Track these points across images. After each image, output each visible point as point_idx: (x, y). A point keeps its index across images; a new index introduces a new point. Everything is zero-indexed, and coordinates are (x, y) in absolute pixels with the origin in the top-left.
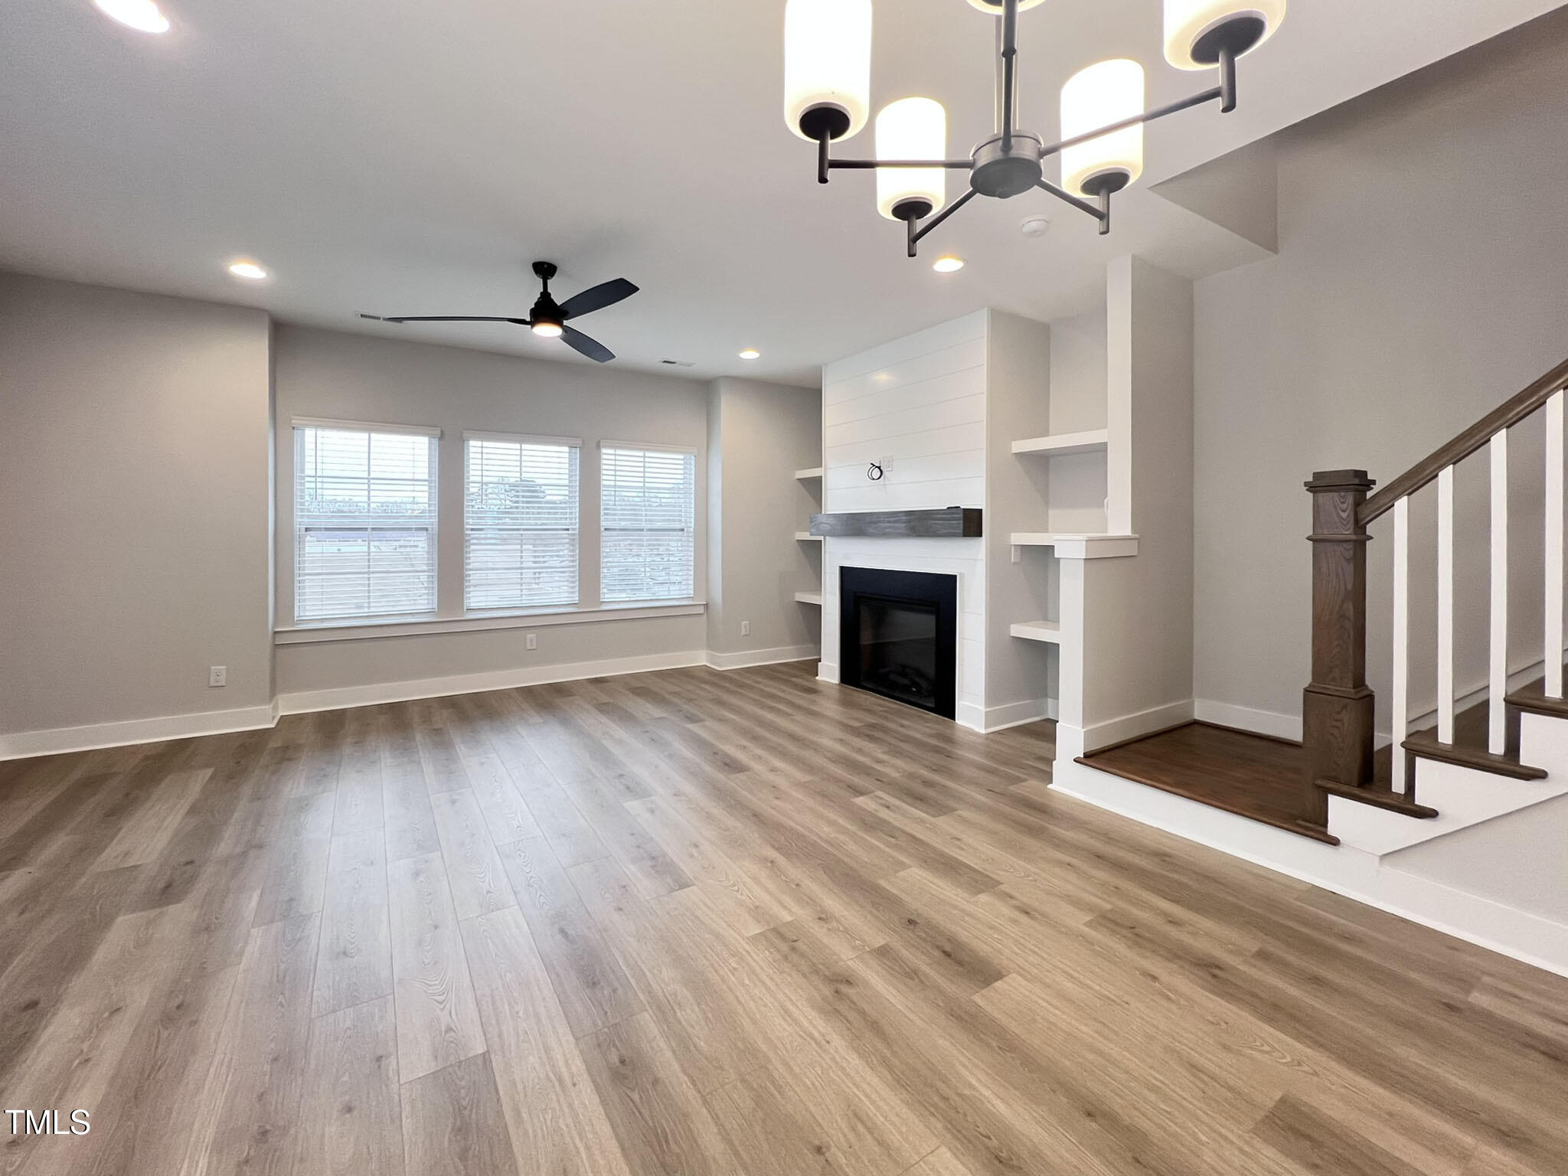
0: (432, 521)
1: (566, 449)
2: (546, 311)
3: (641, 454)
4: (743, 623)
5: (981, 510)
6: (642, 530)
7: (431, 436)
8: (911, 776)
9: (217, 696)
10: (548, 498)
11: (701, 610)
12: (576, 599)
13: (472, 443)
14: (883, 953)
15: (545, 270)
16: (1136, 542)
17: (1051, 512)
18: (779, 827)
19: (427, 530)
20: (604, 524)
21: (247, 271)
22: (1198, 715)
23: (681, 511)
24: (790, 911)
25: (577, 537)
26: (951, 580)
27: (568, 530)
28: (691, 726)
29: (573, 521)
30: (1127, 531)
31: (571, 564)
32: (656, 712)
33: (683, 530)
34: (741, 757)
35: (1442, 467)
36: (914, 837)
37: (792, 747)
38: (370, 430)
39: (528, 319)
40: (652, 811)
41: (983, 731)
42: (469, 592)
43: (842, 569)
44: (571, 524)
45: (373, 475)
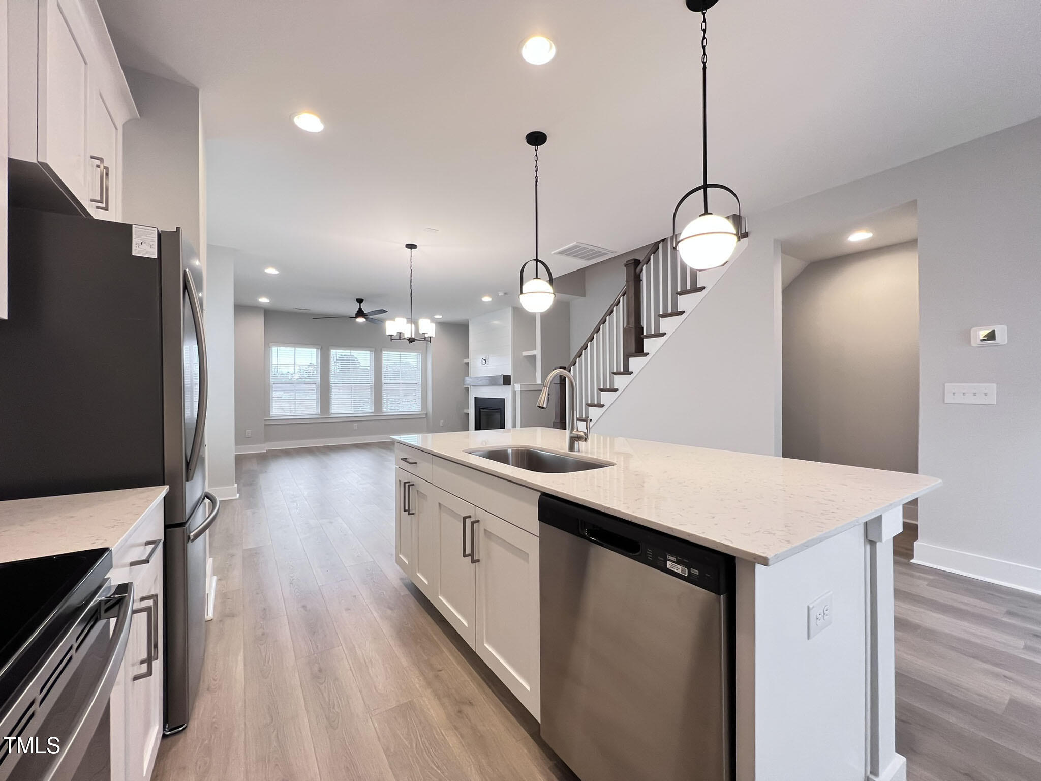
0: (318, 381)
1: (369, 352)
2: (360, 313)
3: (399, 353)
5: (510, 376)
6: (399, 384)
7: (317, 349)
9: (248, 441)
13: (332, 351)
15: (359, 301)
16: (542, 386)
19: (315, 384)
20: (384, 381)
21: (264, 300)
23: (415, 376)
25: (373, 387)
26: (503, 400)
27: (369, 384)
30: (540, 382)
31: (371, 397)
33: (416, 384)
38: (295, 347)
39: (355, 316)
42: (332, 407)
43: (475, 398)
44: (371, 381)
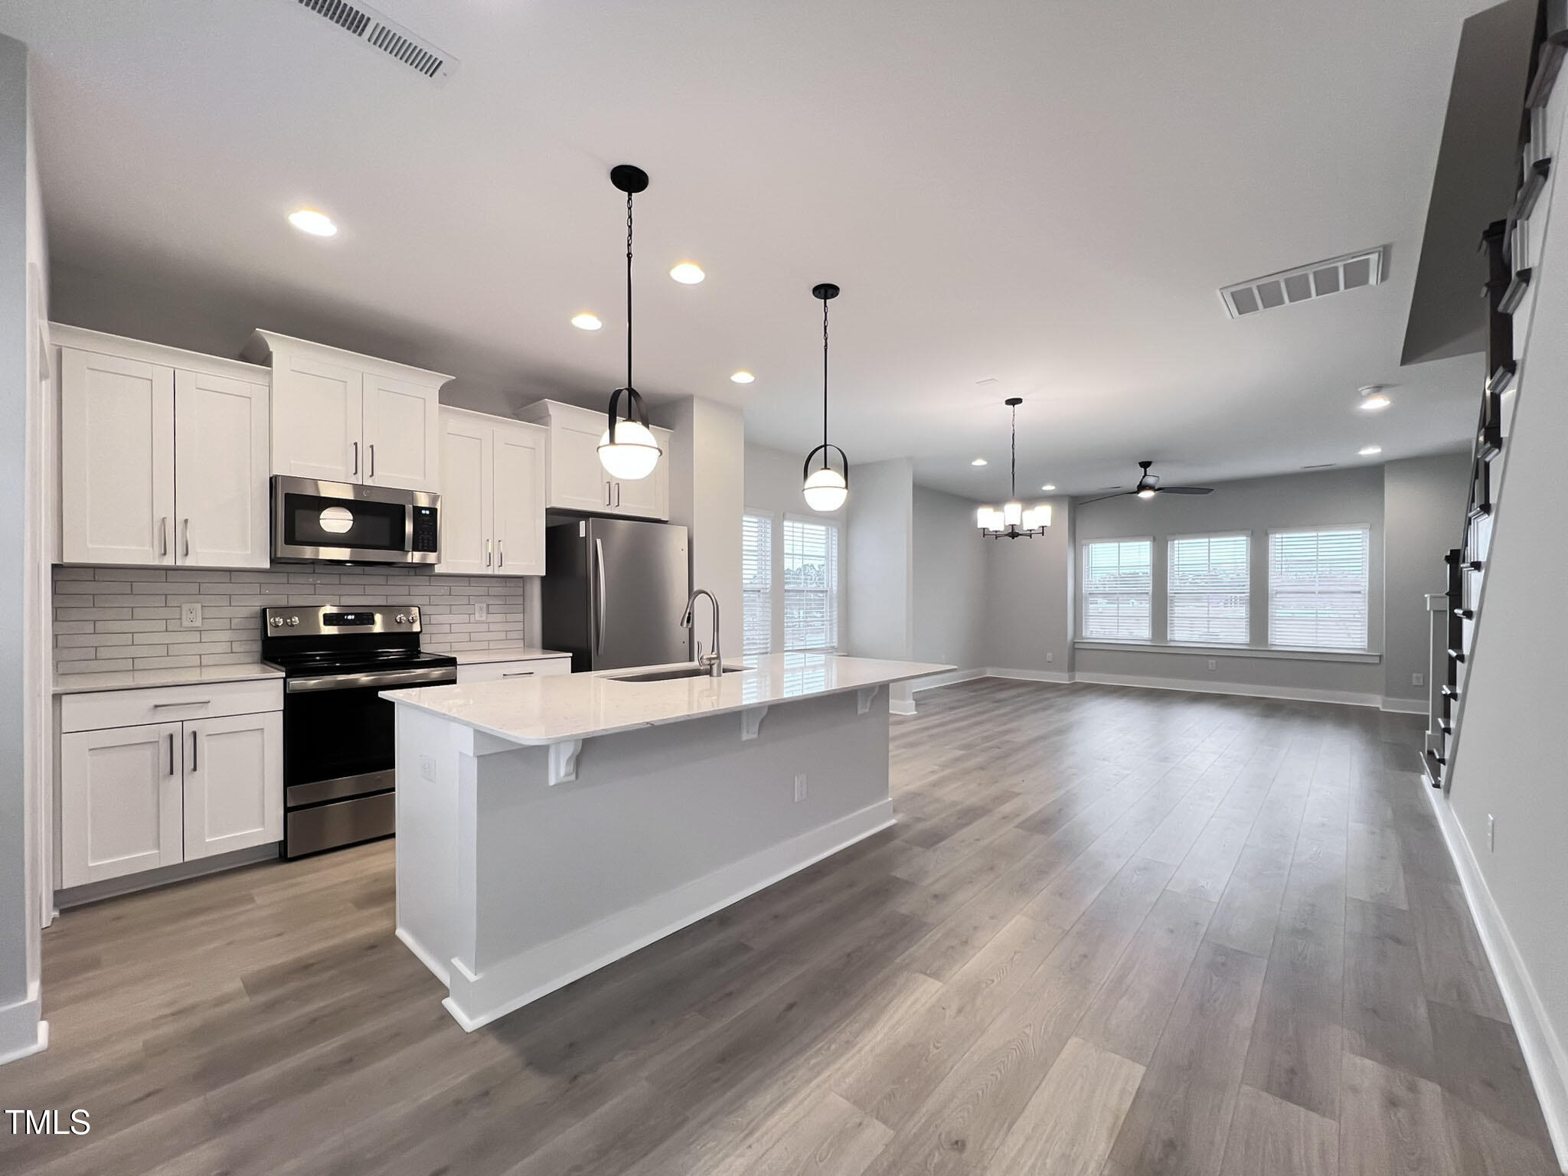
0: (1150, 589)
3: (1315, 534)
4: (1415, 675)
6: (1314, 593)
11: (1377, 660)
12: (1248, 640)
13: (1176, 542)
20: (1274, 589)
25: (1248, 598)
27: (1241, 593)
31: (1246, 616)
33: (1359, 592)
38: (1118, 542)
42: (1172, 631)
44: (1243, 589)
45: (1121, 565)
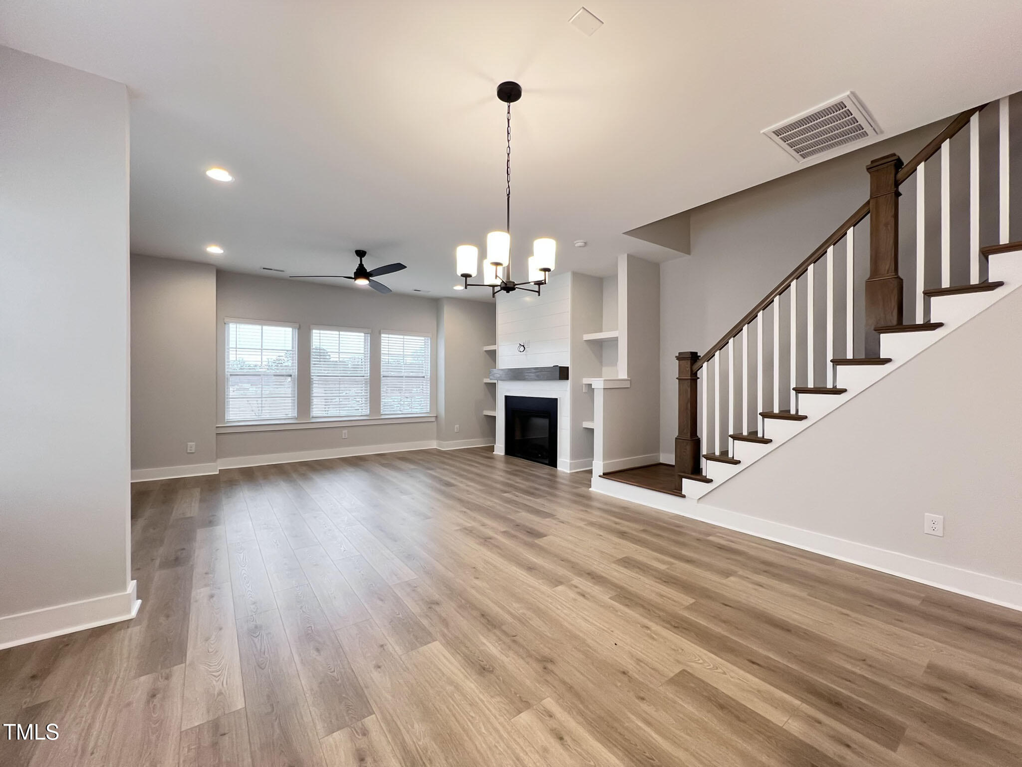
0: (295, 372)
1: (363, 334)
2: (361, 273)
3: (402, 337)
4: (456, 426)
5: (568, 367)
6: (402, 377)
7: (293, 328)
8: (531, 487)
9: (190, 458)
10: (332, 360)
11: (433, 419)
12: (368, 412)
13: (314, 331)
14: (504, 532)
15: (361, 254)
16: (629, 382)
17: (603, 368)
18: (468, 502)
19: (291, 376)
20: (383, 374)
21: (215, 250)
22: (662, 461)
23: (423, 367)
24: (470, 524)
25: (368, 380)
26: (555, 401)
27: (364, 376)
28: (429, 471)
29: (366, 372)
30: (626, 377)
31: (366, 394)
32: (412, 467)
33: (424, 377)
34: (453, 481)
35: (716, 351)
36: (525, 504)
37: (478, 478)
38: (262, 325)
39: (353, 277)
40: (413, 499)
41: (569, 472)
42: (313, 408)
43: (506, 397)
44: (365, 373)
45: (264, 347)
